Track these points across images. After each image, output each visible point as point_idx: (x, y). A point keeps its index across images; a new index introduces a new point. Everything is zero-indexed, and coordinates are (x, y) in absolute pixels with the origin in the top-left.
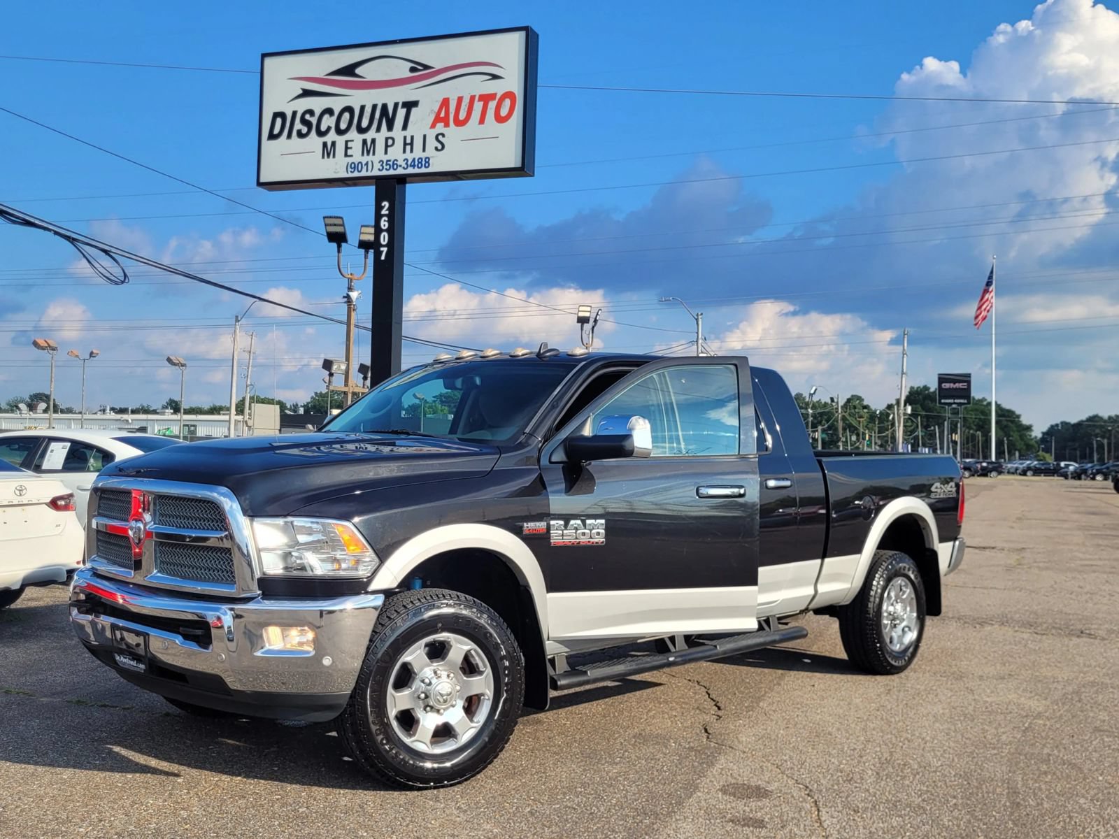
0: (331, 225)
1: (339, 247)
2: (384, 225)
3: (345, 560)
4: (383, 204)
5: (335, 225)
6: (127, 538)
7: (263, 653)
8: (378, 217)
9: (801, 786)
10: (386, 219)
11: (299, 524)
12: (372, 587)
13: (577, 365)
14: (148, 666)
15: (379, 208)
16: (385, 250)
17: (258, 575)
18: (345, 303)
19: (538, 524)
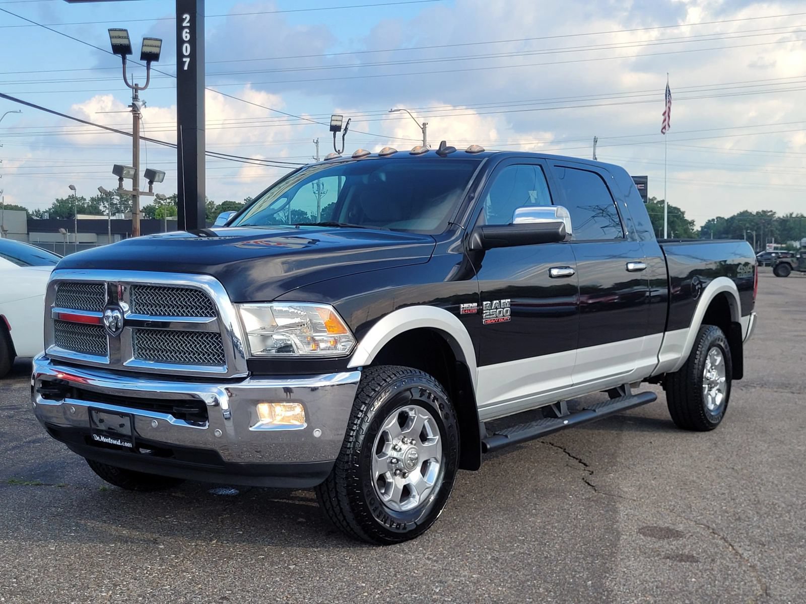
0: (116, 37)
1: (124, 59)
2: (186, 37)
3: (322, 341)
4: (184, 17)
5: (119, 37)
6: (103, 327)
7: (256, 428)
8: (180, 29)
9: (703, 526)
10: (188, 31)
11: (277, 308)
12: (351, 364)
13: (482, 161)
14: (134, 445)
15: (180, 20)
16: (187, 60)
17: (247, 357)
18: (130, 112)
19: (471, 305)
